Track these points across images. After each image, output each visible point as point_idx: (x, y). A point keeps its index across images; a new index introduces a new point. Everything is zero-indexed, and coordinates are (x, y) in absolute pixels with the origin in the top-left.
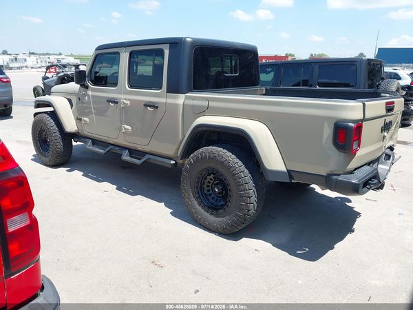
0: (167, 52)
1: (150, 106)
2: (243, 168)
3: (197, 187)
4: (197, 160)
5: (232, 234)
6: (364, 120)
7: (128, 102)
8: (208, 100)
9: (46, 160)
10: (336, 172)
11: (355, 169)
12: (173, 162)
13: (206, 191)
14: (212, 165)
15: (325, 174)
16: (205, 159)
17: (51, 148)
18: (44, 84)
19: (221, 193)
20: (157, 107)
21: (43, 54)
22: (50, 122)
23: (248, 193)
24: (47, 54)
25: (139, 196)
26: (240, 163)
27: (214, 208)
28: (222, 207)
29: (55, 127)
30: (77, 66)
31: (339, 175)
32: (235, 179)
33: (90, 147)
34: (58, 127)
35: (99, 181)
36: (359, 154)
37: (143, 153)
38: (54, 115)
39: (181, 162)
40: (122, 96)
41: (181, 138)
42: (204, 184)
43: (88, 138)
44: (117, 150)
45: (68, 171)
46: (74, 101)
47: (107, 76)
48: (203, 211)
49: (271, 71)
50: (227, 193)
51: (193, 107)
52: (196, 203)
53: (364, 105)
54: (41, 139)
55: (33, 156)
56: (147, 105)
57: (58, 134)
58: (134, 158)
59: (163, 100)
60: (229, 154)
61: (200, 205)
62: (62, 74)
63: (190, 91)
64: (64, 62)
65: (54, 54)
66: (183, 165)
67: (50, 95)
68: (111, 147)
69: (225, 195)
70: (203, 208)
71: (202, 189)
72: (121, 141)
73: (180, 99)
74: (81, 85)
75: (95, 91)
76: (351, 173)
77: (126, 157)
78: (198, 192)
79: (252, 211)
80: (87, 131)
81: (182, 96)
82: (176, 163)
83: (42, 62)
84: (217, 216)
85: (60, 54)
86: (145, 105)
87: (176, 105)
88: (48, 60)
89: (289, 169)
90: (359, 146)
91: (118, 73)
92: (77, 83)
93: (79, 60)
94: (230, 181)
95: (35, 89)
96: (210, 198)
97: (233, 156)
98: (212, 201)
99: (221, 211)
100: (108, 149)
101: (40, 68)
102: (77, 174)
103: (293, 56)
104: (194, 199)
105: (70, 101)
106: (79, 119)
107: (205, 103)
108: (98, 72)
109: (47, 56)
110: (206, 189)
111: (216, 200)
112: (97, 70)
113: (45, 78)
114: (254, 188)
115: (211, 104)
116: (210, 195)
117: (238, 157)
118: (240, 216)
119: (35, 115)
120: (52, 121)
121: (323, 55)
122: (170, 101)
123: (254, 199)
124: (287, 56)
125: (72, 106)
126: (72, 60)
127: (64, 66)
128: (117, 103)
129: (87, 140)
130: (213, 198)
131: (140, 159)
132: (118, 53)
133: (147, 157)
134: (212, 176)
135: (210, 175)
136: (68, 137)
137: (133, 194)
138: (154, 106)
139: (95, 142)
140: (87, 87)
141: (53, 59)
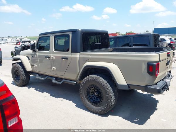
0: (71, 36)
1: (64, 59)
2: (107, 84)
3: (87, 94)
4: (86, 81)
5: (104, 114)
6: (160, 61)
7: (54, 57)
8: (90, 55)
9: (18, 83)
10: (149, 85)
11: (158, 83)
12: (75, 82)
13: (91, 95)
14: (93, 83)
15: (144, 86)
16: (90, 81)
17: (20, 79)
18: (15, 50)
19: (98, 96)
20: (67, 59)
21: (14, 37)
22: (20, 67)
23: (111, 95)
24: (16, 37)
25: (61, 98)
26: (106, 82)
27: (95, 103)
28: (99, 102)
29: (22, 69)
30: (29, 42)
31: (151, 86)
32: (105, 90)
33: (38, 77)
34: (23, 69)
35: (42, 92)
36: (158, 76)
37: (62, 79)
38: (21, 64)
39: (79, 82)
40: (52, 55)
41: (78, 72)
42: (90, 92)
43: (37, 73)
44: (50, 78)
45: (28, 88)
46: (30, 57)
47: (44, 46)
48: (90, 104)
49: (112, 41)
50: (101, 96)
51: (83, 58)
52: (87, 101)
53: (159, 55)
54: (16, 74)
55: (12, 82)
56: (63, 58)
57: (23, 72)
58: (58, 81)
59: (70, 56)
60: (101, 78)
61: (89, 101)
62: (23, 45)
63: (82, 51)
64: (23, 40)
65: (19, 37)
66: (80, 83)
67: (19, 55)
68: (47, 77)
69: (100, 96)
70: (90, 103)
71: (89, 94)
72: (52, 74)
73: (78, 55)
74: (33, 51)
75: (39, 53)
76: (156, 84)
77: (54, 81)
78: (88, 96)
79: (113, 103)
80: (36, 70)
81: (79, 54)
82: (77, 83)
83: (14, 40)
84: (97, 106)
85: (21, 37)
86: (62, 58)
87: (76, 58)
88: (16, 39)
89: (128, 84)
90: (158, 72)
91: (49, 45)
92: (32, 50)
93: (29, 39)
94: (102, 90)
95: (12, 52)
96: (93, 98)
97: (103, 79)
98: (94, 99)
99: (99, 104)
100: (46, 78)
101: (13, 43)
102: (32, 89)
103: (119, 33)
104: (86, 99)
105: (28, 57)
106: (32, 65)
107: (89, 56)
108: (40, 45)
109: (16, 38)
110: (91, 94)
111: (96, 99)
112: (40, 44)
113: (16, 47)
114: (113, 93)
115: (91, 57)
116: (93, 97)
117: (105, 79)
118: (107, 106)
119: (13, 64)
120: (20, 66)
121: (131, 32)
122: (73, 56)
123: (113, 98)
124: (116, 33)
125: (29, 60)
126: (27, 39)
127: (24, 42)
128: (49, 58)
129: (36, 74)
130: (94, 98)
131: (60, 82)
132: (49, 37)
133: (63, 81)
134: (93, 88)
135: (92, 88)
136: (27, 73)
137: (58, 97)
138: (66, 58)
139: (40, 75)
140: (36, 51)
141: (19, 39)
